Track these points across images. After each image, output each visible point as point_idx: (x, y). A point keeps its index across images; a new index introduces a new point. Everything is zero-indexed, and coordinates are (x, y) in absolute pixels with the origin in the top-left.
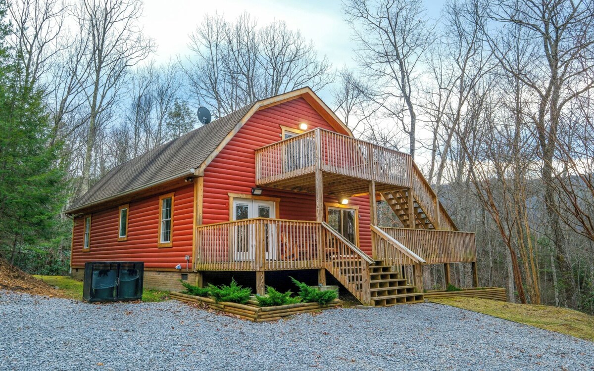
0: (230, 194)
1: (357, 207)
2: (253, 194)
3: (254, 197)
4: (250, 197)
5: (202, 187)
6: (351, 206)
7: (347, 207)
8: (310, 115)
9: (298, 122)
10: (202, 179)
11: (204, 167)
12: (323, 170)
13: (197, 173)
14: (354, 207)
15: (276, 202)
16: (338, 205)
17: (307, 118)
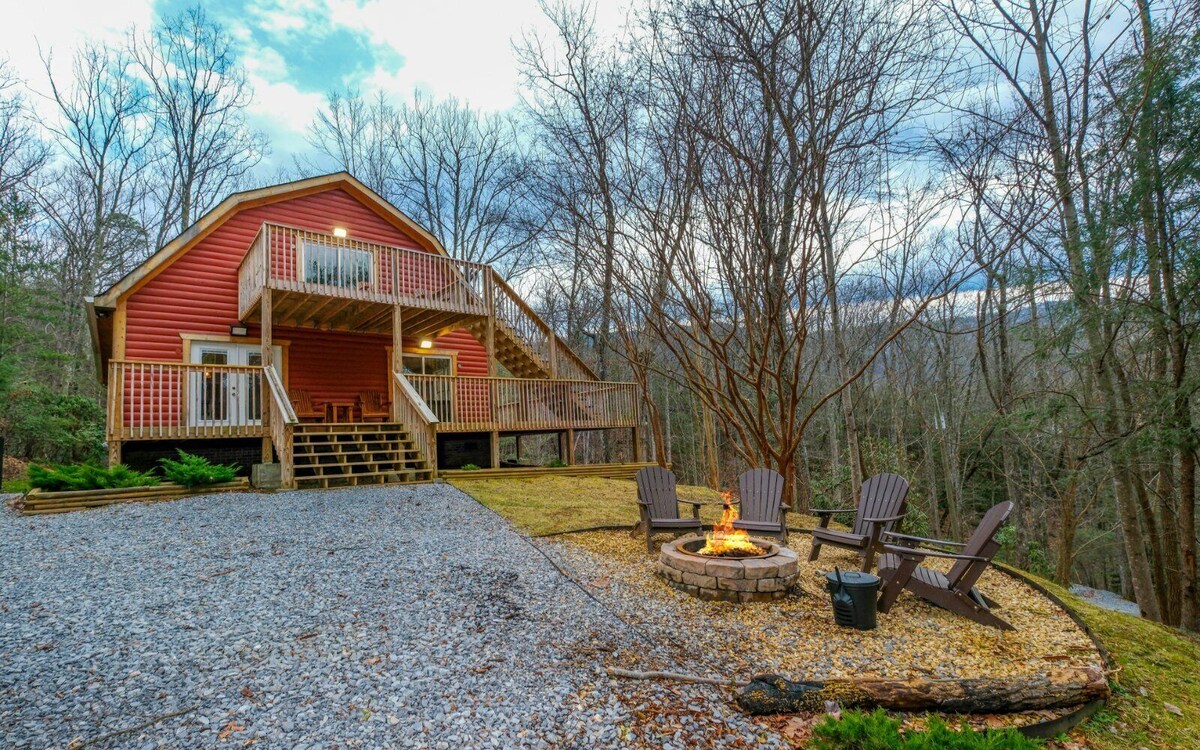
0: (184, 336)
1: (455, 353)
2: (232, 335)
3: (237, 339)
4: (227, 338)
5: (124, 325)
6: (442, 352)
7: (434, 352)
8: (357, 215)
9: (330, 227)
10: (124, 313)
11: (116, 293)
12: (273, 287)
13: (101, 303)
14: (448, 352)
15: (283, 347)
16: (415, 350)
17: (349, 219)
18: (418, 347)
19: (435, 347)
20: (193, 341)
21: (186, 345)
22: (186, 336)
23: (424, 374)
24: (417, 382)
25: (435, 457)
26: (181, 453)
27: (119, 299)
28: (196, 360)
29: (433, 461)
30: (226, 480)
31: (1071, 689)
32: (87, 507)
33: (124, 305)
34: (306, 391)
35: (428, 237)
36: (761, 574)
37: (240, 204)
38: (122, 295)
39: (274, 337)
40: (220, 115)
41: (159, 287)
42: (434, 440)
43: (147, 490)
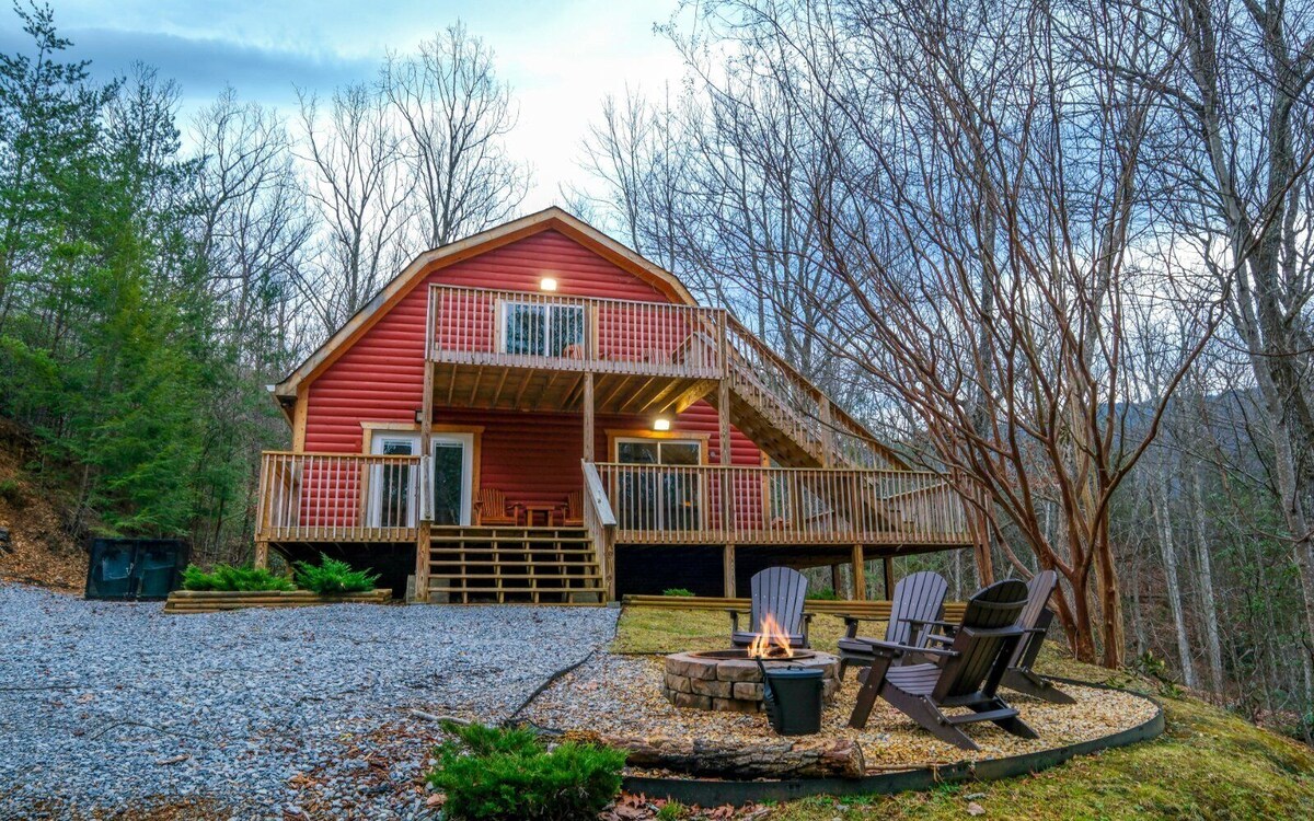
0: (365, 425)
1: (705, 436)
2: (416, 422)
3: (419, 426)
4: (411, 426)
5: (304, 415)
6: (686, 435)
7: (673, 435)
8: (572, 259)
9: (537, 278)
10: (306, 402)
11: (297, 380)
12: (436, 360)
13: (282, 391)
14: (694, 435)
15: (475, 434)
16: (647, 433)
17: (561, 265)
18: (652, 430)
19: (674, 428)
20: (374, 432)
21: (367, 436)
22: (367, 426)
23: (617, 463)
24: (605, 474)
25: (612, 572)
26: (325, 557)
27: (300, 387)
28: (378, 450)
29: (608, 578)
30: (359, 589)
31: (807, 756)
32: (221, 609)
33: (306, 392)
34: (501, 490)
35: (667, 279)
36: (735, 675)
37: (431, 264)
38: (303, 381)
39: (434, 422)
40: (479, 147)
41: (344, 370)
42: (612, 550)
43: (278, 595)
